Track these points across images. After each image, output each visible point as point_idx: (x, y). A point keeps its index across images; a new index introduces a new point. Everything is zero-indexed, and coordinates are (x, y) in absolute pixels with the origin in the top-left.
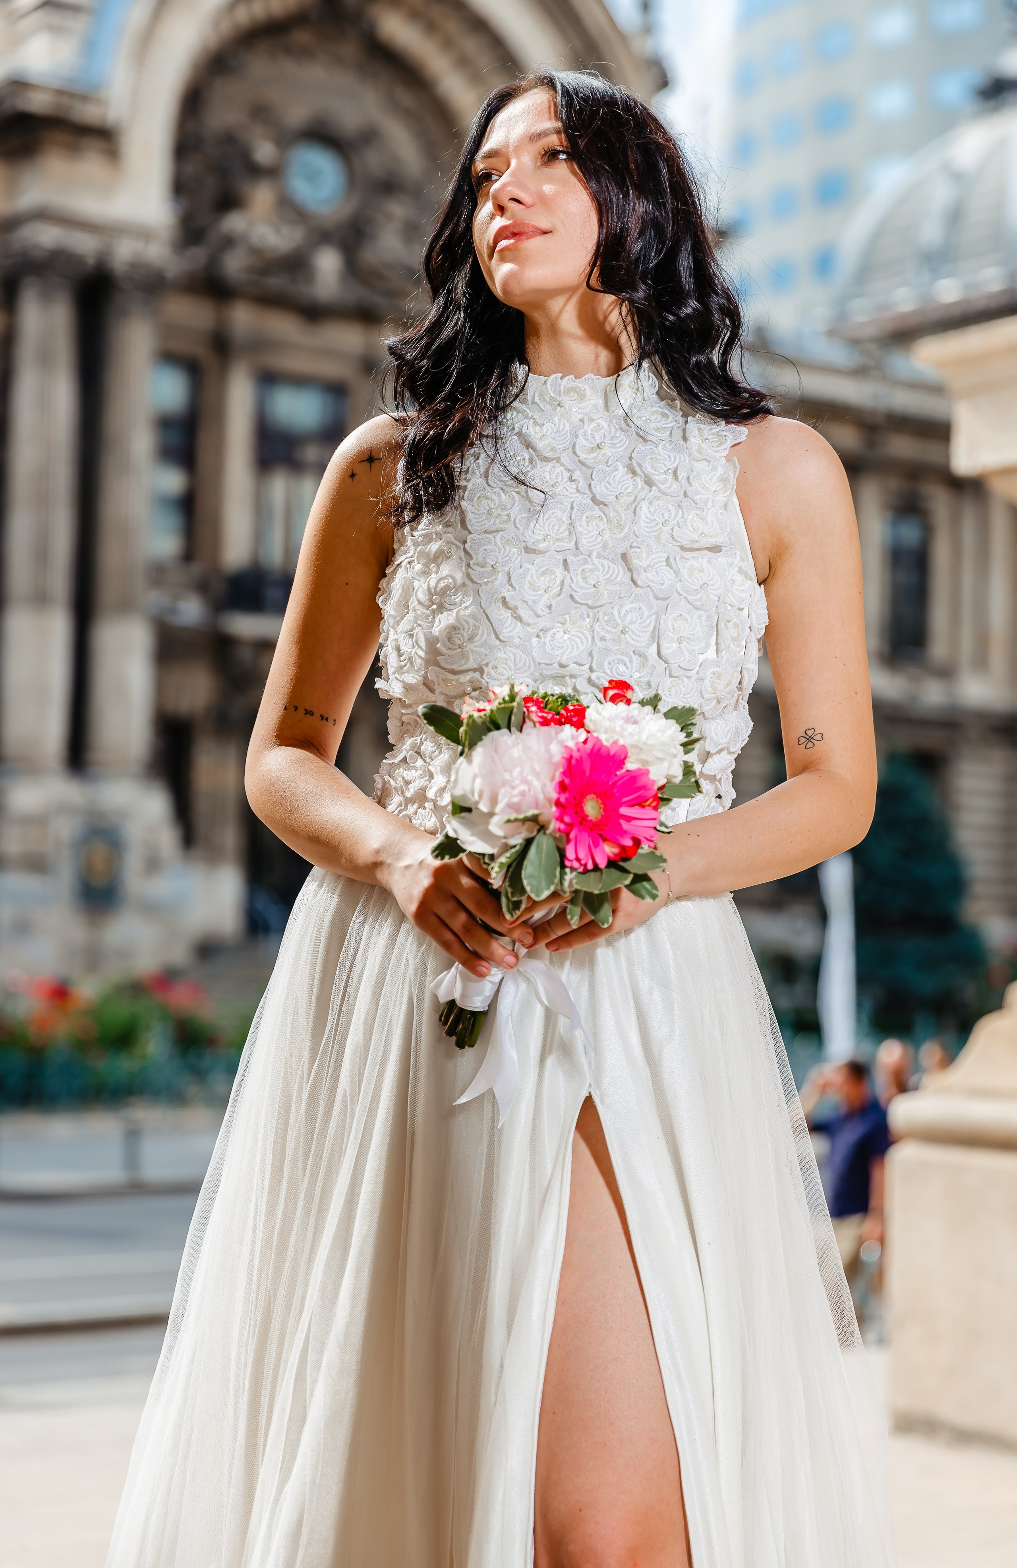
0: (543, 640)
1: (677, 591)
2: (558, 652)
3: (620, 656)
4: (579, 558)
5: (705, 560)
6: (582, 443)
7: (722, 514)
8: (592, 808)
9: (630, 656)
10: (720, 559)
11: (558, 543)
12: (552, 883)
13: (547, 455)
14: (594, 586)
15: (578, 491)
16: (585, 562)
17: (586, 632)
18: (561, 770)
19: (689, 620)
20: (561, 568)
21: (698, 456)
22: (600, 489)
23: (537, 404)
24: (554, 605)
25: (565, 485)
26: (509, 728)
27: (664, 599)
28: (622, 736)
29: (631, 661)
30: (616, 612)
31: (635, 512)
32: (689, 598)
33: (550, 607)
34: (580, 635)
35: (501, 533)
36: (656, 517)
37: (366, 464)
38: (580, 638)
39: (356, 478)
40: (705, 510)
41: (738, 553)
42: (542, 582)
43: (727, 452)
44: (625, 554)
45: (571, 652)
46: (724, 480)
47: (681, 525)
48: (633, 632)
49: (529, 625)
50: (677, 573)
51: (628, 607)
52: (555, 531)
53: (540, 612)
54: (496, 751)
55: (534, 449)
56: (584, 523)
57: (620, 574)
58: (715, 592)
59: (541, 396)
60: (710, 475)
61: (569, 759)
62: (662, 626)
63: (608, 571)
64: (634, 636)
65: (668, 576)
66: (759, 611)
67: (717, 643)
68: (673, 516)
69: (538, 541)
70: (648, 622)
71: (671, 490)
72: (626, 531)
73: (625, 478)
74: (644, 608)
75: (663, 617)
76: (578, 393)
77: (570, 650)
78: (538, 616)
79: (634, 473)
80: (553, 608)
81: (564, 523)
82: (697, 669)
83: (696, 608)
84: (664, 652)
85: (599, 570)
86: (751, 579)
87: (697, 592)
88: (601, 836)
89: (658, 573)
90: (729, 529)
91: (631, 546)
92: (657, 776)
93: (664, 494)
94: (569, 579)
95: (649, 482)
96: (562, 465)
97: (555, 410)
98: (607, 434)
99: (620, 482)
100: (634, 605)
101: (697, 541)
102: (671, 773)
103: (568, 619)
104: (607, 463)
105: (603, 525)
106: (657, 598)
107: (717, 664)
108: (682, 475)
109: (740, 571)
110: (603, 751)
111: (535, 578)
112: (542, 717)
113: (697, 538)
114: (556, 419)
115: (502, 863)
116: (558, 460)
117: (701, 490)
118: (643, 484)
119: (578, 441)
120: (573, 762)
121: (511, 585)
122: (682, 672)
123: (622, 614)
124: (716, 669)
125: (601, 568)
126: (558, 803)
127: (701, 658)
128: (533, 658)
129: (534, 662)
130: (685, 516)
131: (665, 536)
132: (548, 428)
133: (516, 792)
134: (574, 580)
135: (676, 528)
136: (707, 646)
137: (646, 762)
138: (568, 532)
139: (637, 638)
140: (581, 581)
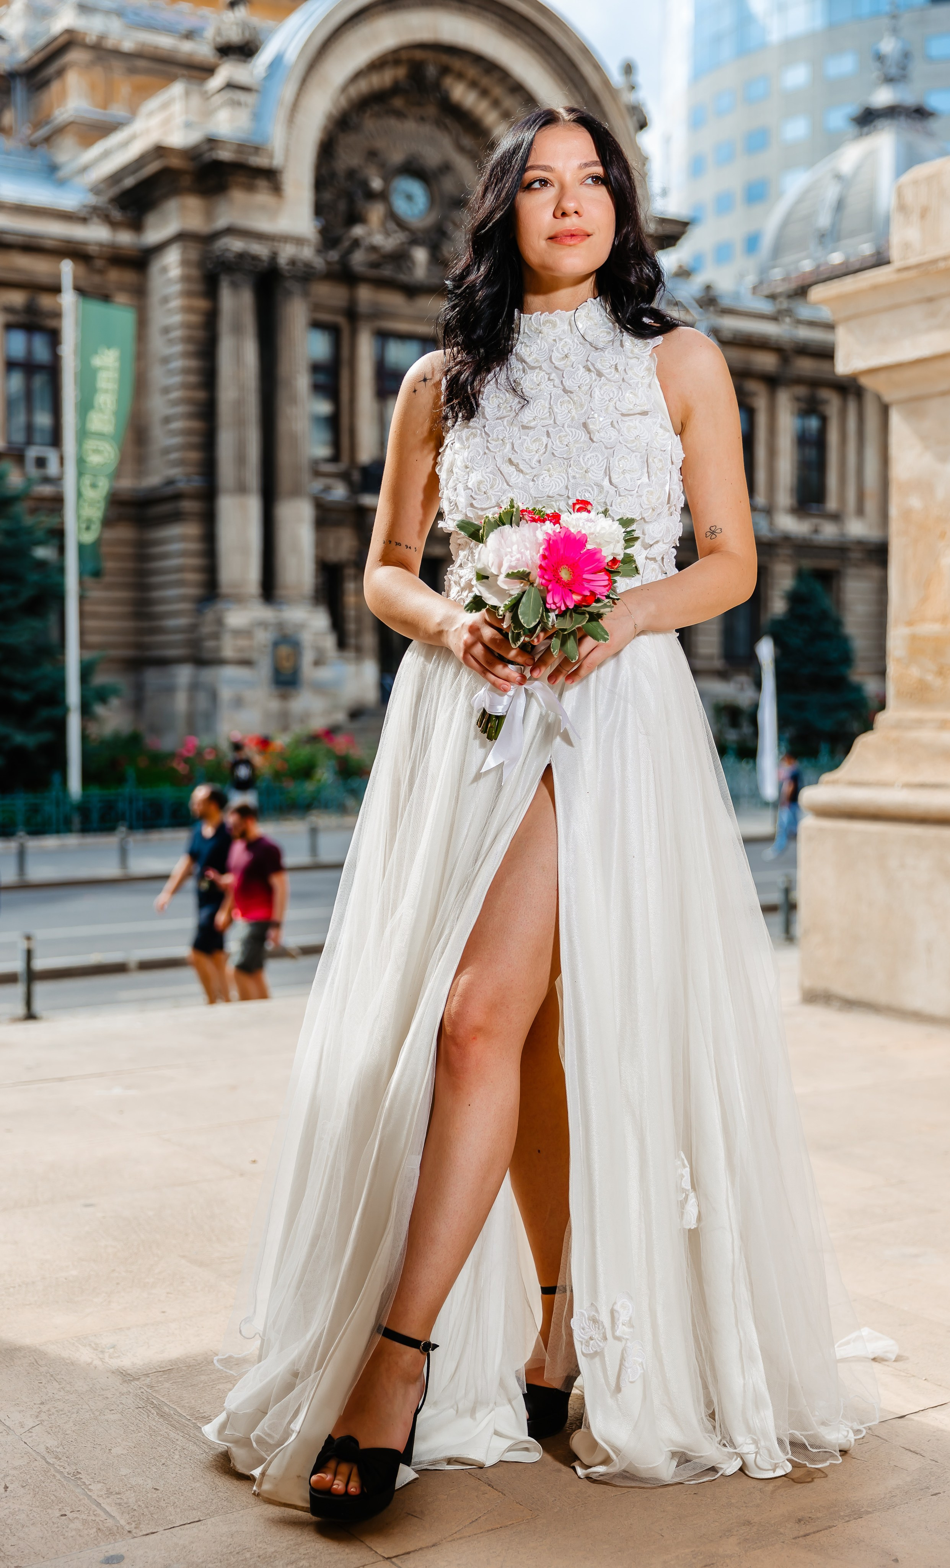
0: (537, 482)
1: (619, 441)
2: (547, 490)
3: (585, 487)
4: (557, 429)
5: (637, 421)
6: (556, 355)
7: (648, 391)
8: (565, 574)
9: (592, 487)
10: (648, 420)
11: (542, 421)
12: (538, 617)
13: (534, 365)
14: (567, 445)
15: (554, 386)
16: (561, 431)
17: (564, 475)
18: (544, 547)
19: (629, 458)
20: (546, 436)
21: (631, 355)
22: (568, 383)
23: (527, 333)
24: (542, 460)
25: (547, 383)
26: (511, 524)
27: (611, 448)
28: (585, 529)
29: (593, 490)
30: (581, 459)
31: (591, 395)
32: (628, 445)
33: (539, 462)
34: (560, 477)
35: (507, 418)
36: (605, 397)
37: (423, 383)
38: (560, 479)
39: (417, 392)
40: (637, 389)
41: (660, 415)
42: (534, 447)
43: (650, 352)
44: (585, 423)
45: (555, 489)
46: (649, 369)
47: (621, 400)
48: (593, 471)
49: (527, 474)
50: (619, 431)
51: (588, 456)
52: (541, 413)
53: (534, 466)
54: (502, 537)
55: (525, 362)
56: (559, 406)
57: (584, 437)
58: (645, 441)
59: (529, 328)
60: (640, 367)
61: (548, 541)
62: (611, 465)
63: (575, 435)
64: (594, 474)
65: (613, 433)
66: (677, 452)
67: (648, 472)
68: (615, 395)
69: (530, 421)
70: (602, 464)
71: (614, 378)
72: (585, 408)
73: (585, 374)
74: (599, 455)
75: (611, 459)
76: (552, 323)
77: (554, 487)
78: (533, 468)
79: (589, 370)
80: (542, 462)
81: (546, 407)
82: (637, 489)
83: (633, 451)
84: (613, 481)
85: (569, 436)
86: (669, 431)
87: (633, 441)
88: (570, 590)
89: (607, 433)
90: (653, 400)
91: (588, 418)
92: (607, 554)
93: (609, 380)
94: (551, 444)
95: (600, 374)
96: (544, 371)
97: (538, 336)
98: (571, 347)
99: (581, 378)
100: (592, 454)
101: (631, 410)
102: (615, 552)
103: (552, 468)
104: (572, 366)
105: (571, 406)
106: (606, 448)
107: (649, 485)
108: (620, 368)
109: (661, 426)
110: (572, 536)
111: (530, 444)
112: (532, 517)
113: (632, 408)
114: (539, 341)
115: (506, 605)
116: (540, 368)
117: (634, 377)
118: (596, 377)
119: (553, 354)
120: (551, 542)
121: (515, 451)
122: (627, 492)
123: (586, 460)
124: (650, 489)
125: (571, 434)
126: (541, 567)
127: (639, 482)
128: (531, 495)
129: (532, 497)
130: (624, 394)
131: (611, 408)
132: (534, 348)
133: (514, 559)
134: (554, 443)
135: (618, 402)
136: (642, 474)
137: (600, 544)
138: (548, 414)
139: (596, 475)
140: (559, 443)
